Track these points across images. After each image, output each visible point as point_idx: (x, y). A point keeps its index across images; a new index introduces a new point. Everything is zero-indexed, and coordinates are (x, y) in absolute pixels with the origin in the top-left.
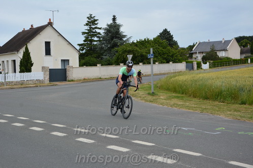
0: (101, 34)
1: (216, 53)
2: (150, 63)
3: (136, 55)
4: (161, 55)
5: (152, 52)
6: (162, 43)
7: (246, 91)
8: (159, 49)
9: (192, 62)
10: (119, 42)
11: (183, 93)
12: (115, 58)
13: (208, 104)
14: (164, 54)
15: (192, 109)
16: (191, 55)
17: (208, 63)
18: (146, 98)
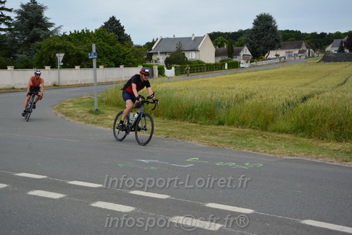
0: (11, 20)
1: (184, 54)
2: (92, 67)
3: (70, 54)
4: (107, 56)
5: (94, 50)
6: (109, 37)
7: (224, 107)
8: (104, 45)
9: (151, 67)
10: (42, 33)
12: (35, 57)
13: (175, 126)
14: (111, 53)
16: (150, 56)
17: (173, 69)
18: (86, 118)
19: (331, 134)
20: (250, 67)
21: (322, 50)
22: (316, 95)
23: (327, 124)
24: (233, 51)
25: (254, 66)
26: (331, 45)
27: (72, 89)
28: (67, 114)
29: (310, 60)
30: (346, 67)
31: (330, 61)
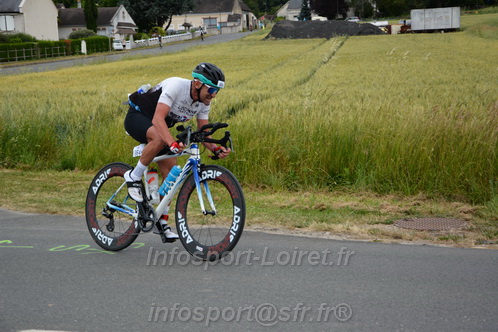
7: (75, 133)
19: (277, 178)
20: (133, 49)
21: (272, 16)
22: (253, 104)
23: (270, 160)
24: (96, 16)
25: (141, 47)
26: (286, 6)
29: (252, 36)
30: (314, 48)
31: (285, 37)
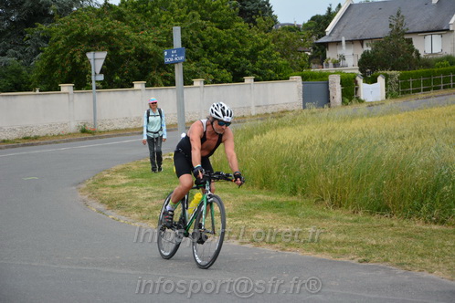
1: (410, 41)
2: (173, 83)
3: (122, 52)
4: (211, 54)
5: (177, 43)
6: (216, 7)
8: (204, 28)
9: (324, 78)
11: (294, 192)
12: (38, 62)
13: (386, 231)
15: (329, 250)
16: (320, 52)
17: (381, 80)
27: (127, 140)
28: (111, 203)
